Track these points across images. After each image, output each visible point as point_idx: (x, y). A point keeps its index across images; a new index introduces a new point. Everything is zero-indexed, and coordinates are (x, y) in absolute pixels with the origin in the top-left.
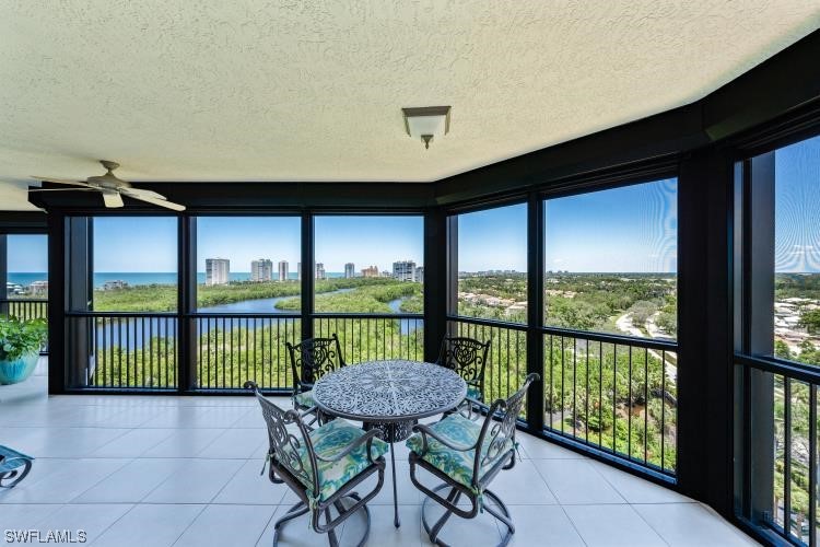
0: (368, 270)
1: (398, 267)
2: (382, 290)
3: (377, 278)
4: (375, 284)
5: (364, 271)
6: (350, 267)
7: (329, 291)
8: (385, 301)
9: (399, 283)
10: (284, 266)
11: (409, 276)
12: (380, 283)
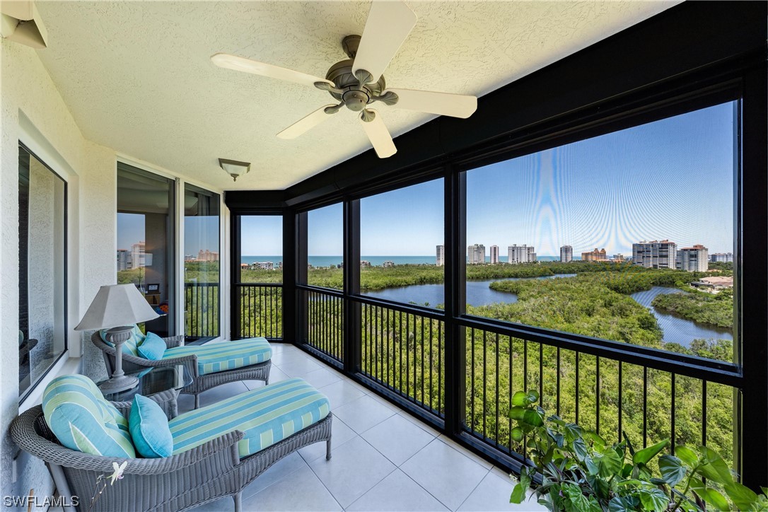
0: (591, 254)
1: (640, 249)
2: (618, 278)
3: (606, 263)
4: (604, 269)
5: (587, 255)
6: (566, 250)
7: (542, 275)
8: (623, 292)
9: (642, 269)
10: (495, 249)
11: (664, 260)
12: (612, 270)
